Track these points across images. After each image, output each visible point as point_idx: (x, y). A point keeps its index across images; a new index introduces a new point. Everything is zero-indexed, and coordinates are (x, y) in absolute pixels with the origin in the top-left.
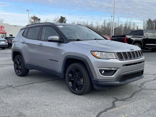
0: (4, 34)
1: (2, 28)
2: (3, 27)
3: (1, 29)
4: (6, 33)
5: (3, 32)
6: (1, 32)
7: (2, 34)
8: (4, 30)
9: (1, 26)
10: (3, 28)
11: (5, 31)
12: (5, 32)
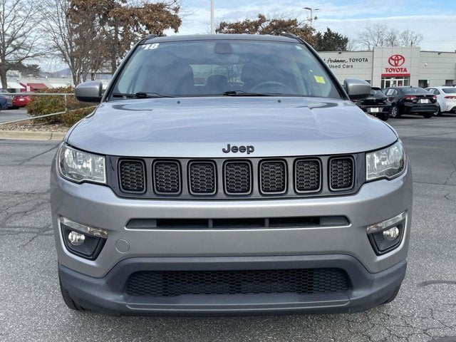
0: (403, 80)
1: (398, 60)
2: (402, 58)
3: (396, 65)
4: (408, 76)
5: (400, 73)
6: (396, 73)
7: (397, 80)
8: (403, 66)
9: (397, 56)
10: (400, 62)
11: (405, 70)
12: (405, 73)
